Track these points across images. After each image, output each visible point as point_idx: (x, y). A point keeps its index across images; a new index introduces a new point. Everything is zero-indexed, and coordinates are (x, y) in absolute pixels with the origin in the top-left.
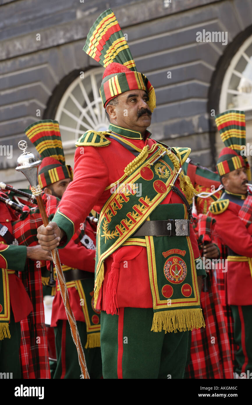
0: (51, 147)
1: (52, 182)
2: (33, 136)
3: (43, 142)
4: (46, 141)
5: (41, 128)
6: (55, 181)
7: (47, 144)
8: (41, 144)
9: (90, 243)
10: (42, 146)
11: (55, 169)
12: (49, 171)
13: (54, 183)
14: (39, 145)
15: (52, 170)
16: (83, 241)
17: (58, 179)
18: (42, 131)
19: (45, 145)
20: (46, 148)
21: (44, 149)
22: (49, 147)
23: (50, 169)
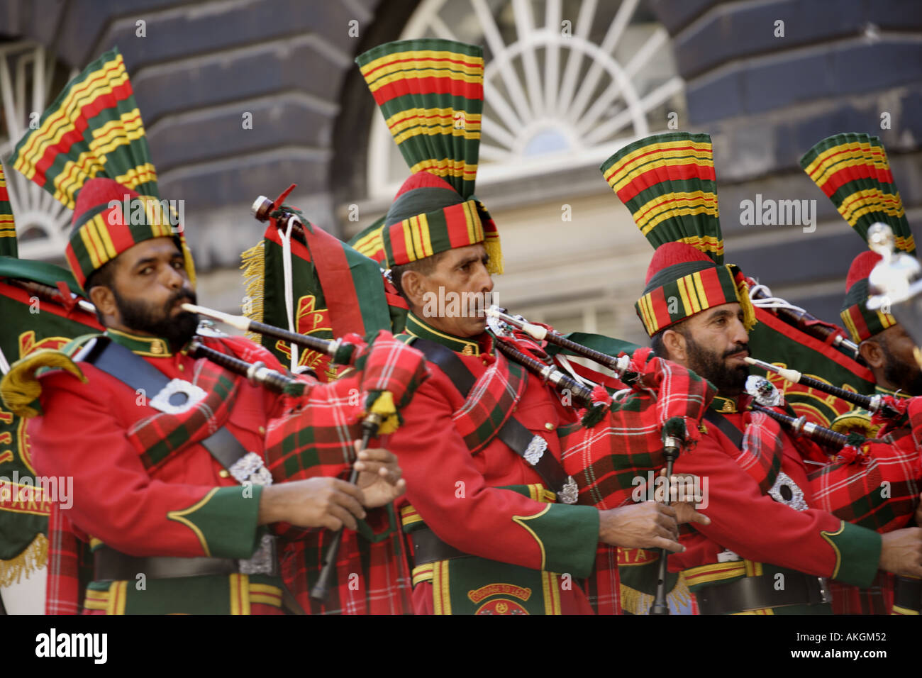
0: (683, 213)
1: (689, 313)
2: (627, 181)
3: (659, 200)
4: (669, 196)
5: (654, 156)
6: (697, 309)
7: (672, 205)
8: (651, 204)
9: (795, 497)
10: (655, 211)
11: (697, 275)
12: (680, 281)
13: (695, 315)
14: (643, 209)
15: (688, 278)
16: (775, 492)
17: (705, 306)
18: (659, 164)
19: (664, 208)
20: (667, 216)
21: (659, 219)
22: (675, 214)
23: (683, 275)
